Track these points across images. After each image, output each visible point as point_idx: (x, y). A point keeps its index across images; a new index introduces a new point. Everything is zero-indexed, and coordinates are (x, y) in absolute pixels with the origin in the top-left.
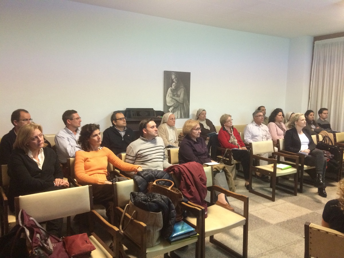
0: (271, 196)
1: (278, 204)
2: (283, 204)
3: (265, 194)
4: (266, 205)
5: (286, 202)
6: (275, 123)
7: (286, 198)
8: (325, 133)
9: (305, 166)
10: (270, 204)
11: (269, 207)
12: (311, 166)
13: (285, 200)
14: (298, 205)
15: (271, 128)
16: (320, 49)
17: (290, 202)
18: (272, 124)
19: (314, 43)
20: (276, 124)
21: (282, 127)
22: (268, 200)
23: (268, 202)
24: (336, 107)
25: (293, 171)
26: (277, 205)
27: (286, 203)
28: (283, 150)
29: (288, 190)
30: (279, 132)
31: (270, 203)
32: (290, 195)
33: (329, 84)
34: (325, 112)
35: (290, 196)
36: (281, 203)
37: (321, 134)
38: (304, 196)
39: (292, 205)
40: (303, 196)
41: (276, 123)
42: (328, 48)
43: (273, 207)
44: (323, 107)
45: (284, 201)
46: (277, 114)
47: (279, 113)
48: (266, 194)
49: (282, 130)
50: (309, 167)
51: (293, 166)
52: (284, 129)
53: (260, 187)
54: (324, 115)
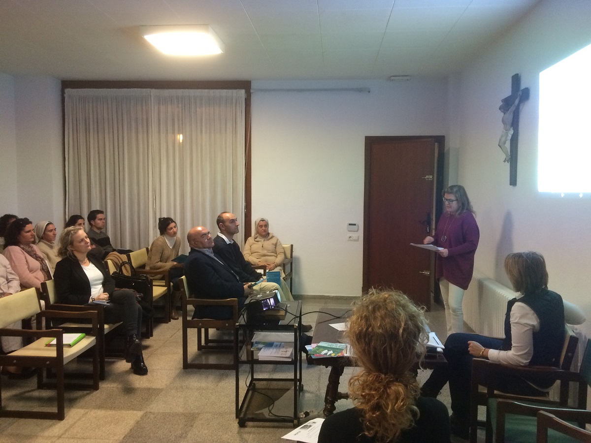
0: (54, 410)
1: (75, 423)
2: (84, 419)
3: (35, 410)
4: (50, 434)
5: (87, 410)
6: (19, 246)
7: (82, 402)
8: (115, 256)
9: (106, 326)
10: (58, 428)
11: (60, 437)
12: (114, 323)
13: (82, 408)
14: (111, 408)
15: (14, 259)
16: (76, 105)
17: (94, 408)
18: (15, 250)
19: (63, 93)
20: (23, 249)
21: (35, 254)
22: (47, 422)
23: (51, 426)
24: (115, 206)
25: (91, 342)
26: (72, 426)
27: (86, 413)
28: (55, 303)
29: (76, 381)
30: (31, 265)
31: (57, 426)
32: (85, 392)
33: (99, 166)
34: (100, 216)
35: (88, 394)
36: (78, 418)
37: (111, 260)
38: (112, 386)
39: (101, 413)
40: (109, 385)
41: (22, 246)
42: (91, 105)
43: (67, 434)
44: (94, 208)
45: (82, 411)
46: (22, 230)
47: (25, 226)
48: (36, 408)
49: (37, 260)
50: (111, 325)
51: (87, 332)
52: (40, 258)
53: (16, 396)
54: (99, 223)
